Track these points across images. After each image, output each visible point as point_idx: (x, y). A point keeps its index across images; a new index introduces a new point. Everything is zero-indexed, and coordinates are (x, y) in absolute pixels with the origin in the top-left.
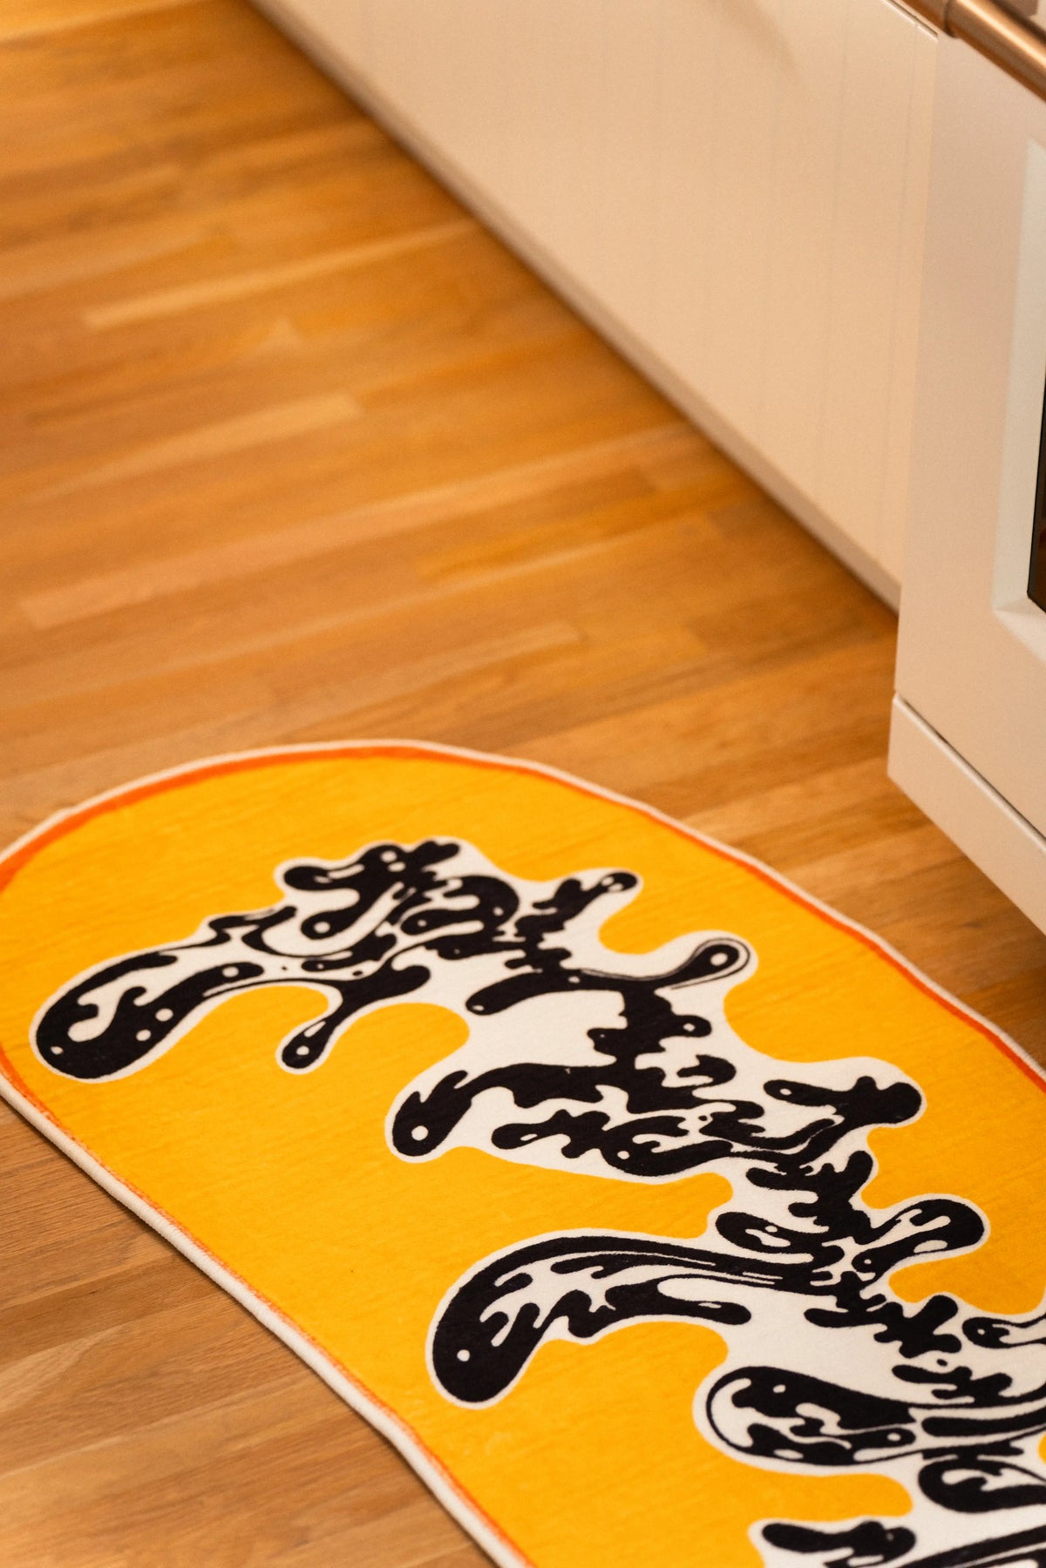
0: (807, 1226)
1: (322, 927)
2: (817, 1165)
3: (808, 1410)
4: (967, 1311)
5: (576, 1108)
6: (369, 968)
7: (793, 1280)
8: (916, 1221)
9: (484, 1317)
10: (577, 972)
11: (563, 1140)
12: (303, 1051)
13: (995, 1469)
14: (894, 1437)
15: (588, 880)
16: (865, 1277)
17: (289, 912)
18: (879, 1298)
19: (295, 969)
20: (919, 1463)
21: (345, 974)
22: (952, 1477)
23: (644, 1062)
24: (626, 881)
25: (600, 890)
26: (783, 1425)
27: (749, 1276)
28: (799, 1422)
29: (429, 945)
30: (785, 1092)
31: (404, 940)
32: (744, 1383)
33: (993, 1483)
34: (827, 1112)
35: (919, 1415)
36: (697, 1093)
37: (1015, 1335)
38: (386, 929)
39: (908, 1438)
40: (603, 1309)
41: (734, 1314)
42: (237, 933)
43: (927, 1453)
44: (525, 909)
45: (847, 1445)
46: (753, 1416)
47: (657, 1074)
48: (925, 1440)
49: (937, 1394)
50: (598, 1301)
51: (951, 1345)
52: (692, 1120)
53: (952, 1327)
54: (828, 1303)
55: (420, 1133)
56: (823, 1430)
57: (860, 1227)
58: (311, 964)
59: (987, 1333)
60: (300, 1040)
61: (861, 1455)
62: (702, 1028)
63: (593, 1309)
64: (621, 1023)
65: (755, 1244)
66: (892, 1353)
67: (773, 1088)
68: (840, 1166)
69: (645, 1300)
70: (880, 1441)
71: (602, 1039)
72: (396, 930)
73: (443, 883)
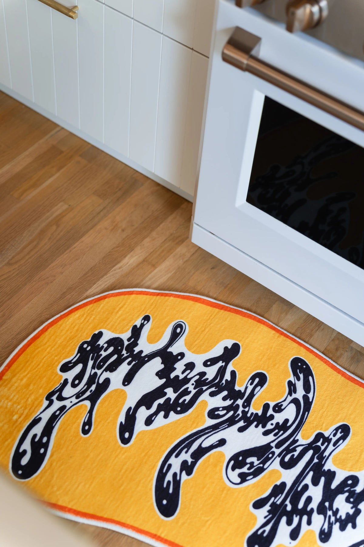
0: (228, 403)
1: (77, 382)
2: (224, 382)
3: (249, 460)
4: (272, 404)
5: (161, 401)
6: (93, 387)
7: (231, 422)
8: (251, 384)
9: (165, 485)
10: (146, 356)
11: (162, 413)
12: (87, 427)
13: (294, 450)
14: (270, 456)
15: (138, 323)
16: (246, 410)
17: (66, 381)
18: (252, 413)
19: (74, 400)
20: (278, 460)
21: (88, 393)
22: (287, 459)
23: (172, 375)
24: (147, 318)
25: (142, 325)
26: (245, 470)
27: (221, 427)
28: (248, 466)
29: (106, 370)
30: (209, 363)
31: (99, 372)
32: (232, 462)
33: (296, 454)
34: (220, 364)
35: (273, 445)
36: (189, 377)
37: (285, 404)
38: (93, 371)
39: (273, 453)
40: (192, 462)
41: (222, 442)
42: (54, 398)
43: (279, 455)
44: (126, 343)
45: (261, 465)
46: (238, 471)
47: (177, 377)
48: (277, 451)
49: (275, 435)
50: (190, 460)
51: (272, 417)
52: (190, 386)
53: (270, 412)
54: (241, 424)
55: (127, 435)
56: (255, 464)
57: (240, 395)
58: (78, 396)
59: (278, 408)
60: (85, 424)
61: (265, 467)
62: (182, 355)
63: (189, 464)
64: (162, 366)
65: (219, 417)
66: (261, 430)
67: (205, 364)
68: (229, 378)
69: (200, 453)
70: (268, 459)
71: (160, 374)
72: (96, 370)
73: (103, 347)
